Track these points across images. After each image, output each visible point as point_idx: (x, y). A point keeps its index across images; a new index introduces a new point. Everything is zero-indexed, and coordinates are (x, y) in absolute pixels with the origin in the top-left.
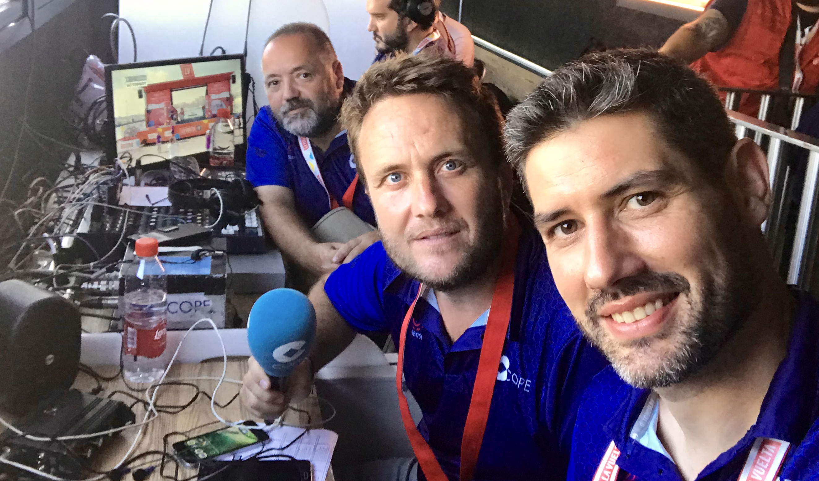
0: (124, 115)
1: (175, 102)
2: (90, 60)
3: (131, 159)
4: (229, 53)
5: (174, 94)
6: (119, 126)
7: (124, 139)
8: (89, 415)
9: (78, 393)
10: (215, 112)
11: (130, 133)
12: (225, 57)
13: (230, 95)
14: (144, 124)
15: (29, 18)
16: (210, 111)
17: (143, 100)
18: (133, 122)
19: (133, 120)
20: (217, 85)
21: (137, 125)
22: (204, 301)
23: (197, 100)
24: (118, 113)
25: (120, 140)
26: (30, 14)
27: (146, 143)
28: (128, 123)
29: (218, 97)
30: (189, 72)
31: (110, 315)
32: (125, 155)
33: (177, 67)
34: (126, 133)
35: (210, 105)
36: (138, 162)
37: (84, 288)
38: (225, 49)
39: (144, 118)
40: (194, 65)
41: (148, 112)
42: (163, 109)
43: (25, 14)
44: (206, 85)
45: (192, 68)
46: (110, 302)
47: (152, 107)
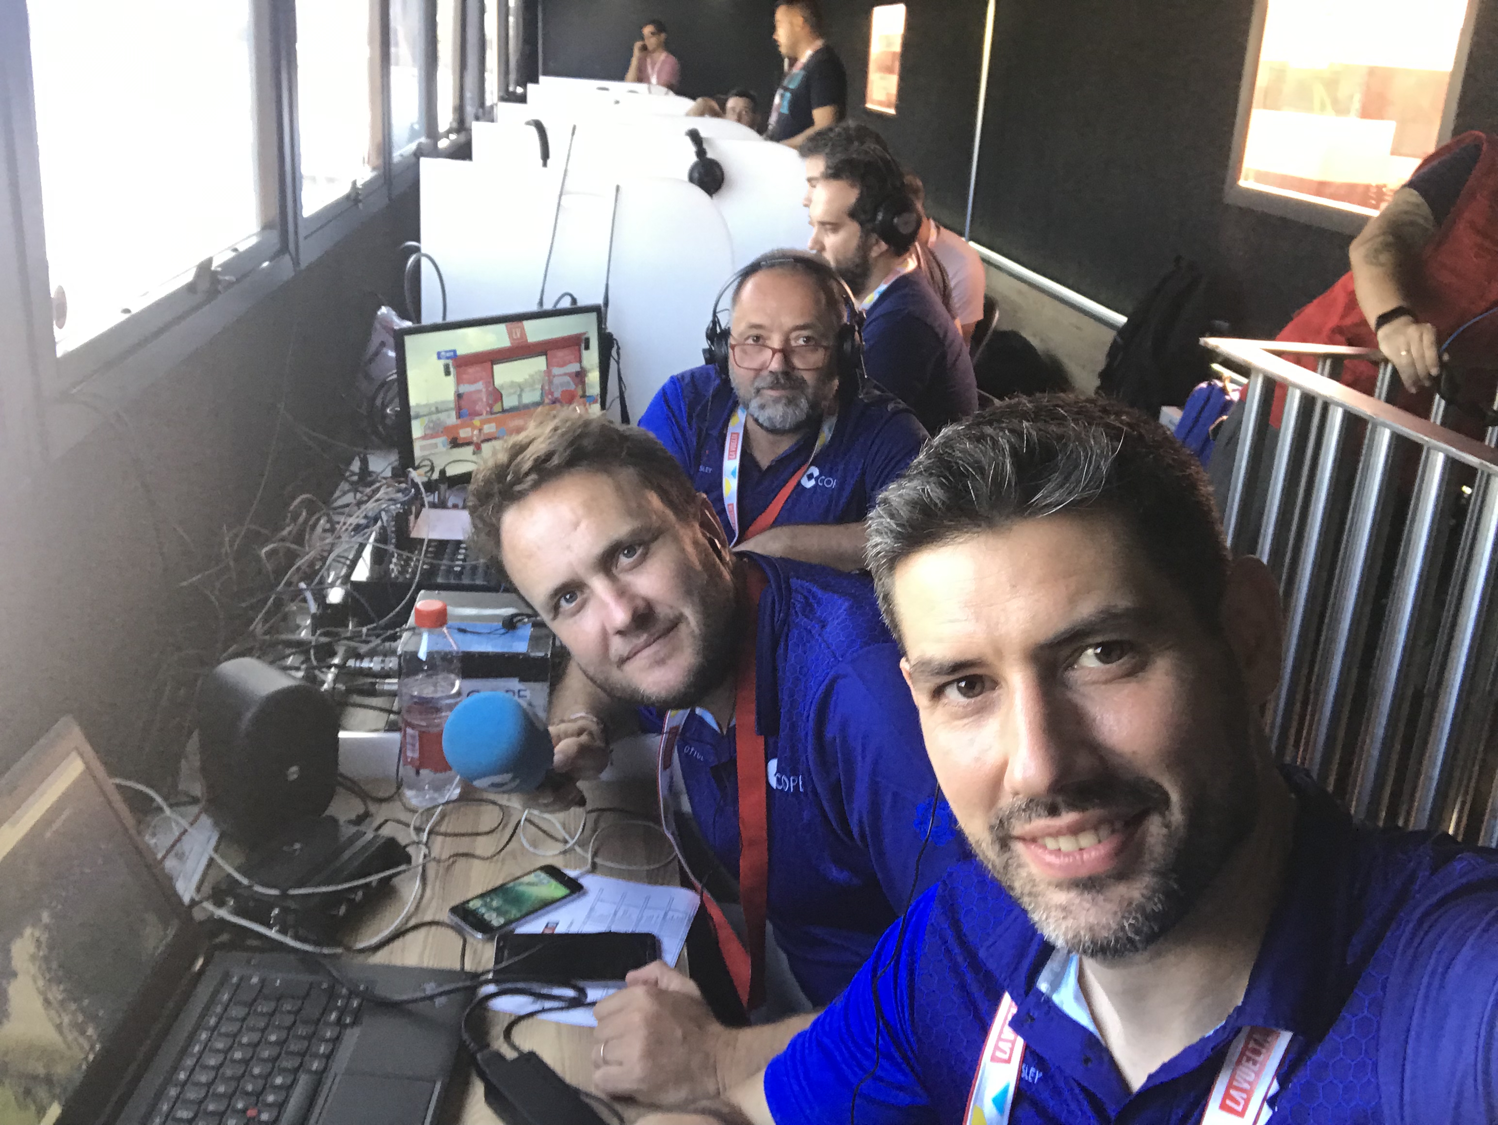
0: (423, 402)
1: (498, 381)
2: (383, 314)
3: (432, 469)
4: (581, 303)
5: (497, 368)
6: (417, 417)
7: (425, 437)
8: (347, 855)
9: (334, 821)
10: (557, 395)
11: (433, 428)
12: (575, 310)
13: (581, 367)
14: (453, 414)
15: (290, 254)
16: (552, 394)
17: (451, 379)
18: (438, 411)
19: (437, 408)
20: (560, 354)
21: (443, 416)
22: (519, 691)
23: (531, 376)
24: (414, 399)
25: (418, 439)
26: (292, 246)
27: (455, 443)
28: (430, 414)
29: (563, 372)
30: (519, 335)
31: (387, 706)
32: (424, 463)
33: (502, 327)
34: (426, 427)
35: (550, 382)
36: (443, 472)
37: (350, 667)
38: (575, 296)
39: (452, 405)
40: (528, 324)
41: (459, 396)
42: (480, 391)
43: (284, 249)
44: (546, 354)
45: (523, 329)
46: (386, 687)
47: (465, 388)
